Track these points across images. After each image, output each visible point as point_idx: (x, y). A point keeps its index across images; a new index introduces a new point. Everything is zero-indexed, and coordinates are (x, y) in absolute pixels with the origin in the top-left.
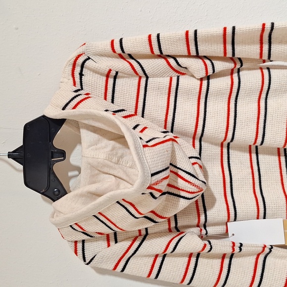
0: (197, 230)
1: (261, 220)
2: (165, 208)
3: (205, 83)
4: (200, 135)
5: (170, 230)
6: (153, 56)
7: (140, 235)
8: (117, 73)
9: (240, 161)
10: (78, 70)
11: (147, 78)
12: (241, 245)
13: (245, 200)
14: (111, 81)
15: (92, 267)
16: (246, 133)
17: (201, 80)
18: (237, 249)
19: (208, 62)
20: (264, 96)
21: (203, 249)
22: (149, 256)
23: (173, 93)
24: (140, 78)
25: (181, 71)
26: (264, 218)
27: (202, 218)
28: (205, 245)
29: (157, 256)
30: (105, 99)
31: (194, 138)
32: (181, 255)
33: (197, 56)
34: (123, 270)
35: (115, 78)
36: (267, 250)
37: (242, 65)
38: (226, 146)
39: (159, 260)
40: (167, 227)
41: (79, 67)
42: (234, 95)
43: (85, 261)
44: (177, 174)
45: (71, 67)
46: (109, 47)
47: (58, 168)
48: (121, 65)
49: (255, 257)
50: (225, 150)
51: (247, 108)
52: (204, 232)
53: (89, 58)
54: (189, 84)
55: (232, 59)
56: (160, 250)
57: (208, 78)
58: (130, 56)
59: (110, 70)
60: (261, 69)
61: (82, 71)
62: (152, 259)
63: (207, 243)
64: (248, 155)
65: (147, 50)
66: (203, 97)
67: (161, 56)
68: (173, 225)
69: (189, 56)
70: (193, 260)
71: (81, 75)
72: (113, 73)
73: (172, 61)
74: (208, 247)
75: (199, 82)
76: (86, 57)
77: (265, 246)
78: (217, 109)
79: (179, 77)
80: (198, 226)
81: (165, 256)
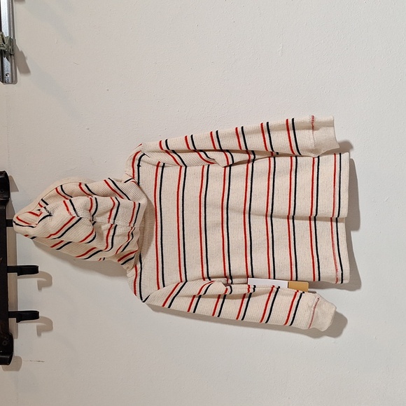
0: (224, 280)
3: (228, 169)
5: (204, 279)
6: (189, 151)
7: (181, 281)
8: (164, 164)
10: (136, 162)
11: (186, 167)
12: (255, 286)
14: (160, 169)
15: (148, 305)
16: (259, 203)
17: (225, 167)
18: (251, 290)
19: (228, 154)
20: (272, 176)
21: (226, 292)
22: (188, 296)
23: (205, 178)
24: (181, 167)
25: (210, 162)
28: (227, 289)
29: (194, 297)
31: (223, 209)
32: (212, 296)
33: (221, 150)
34: (169, 307)
35: (163, 167)
36: (275, 289)
37: (255, 157)
38: (248, 212)
39: (196, 299)
40: (202, 277)
41: (137, 160)
42: (250, 177)
43: (142, 299)
45: (132, 161)
46: (158, 146)
48: (166, 158)
50: (247, 216)
51: (260, 185)
52: (230, 281)
53: (144, 154)
54: (217, 171)
55: (247, 152)
56: (196, 293)
57: (230, 166)
58: (174, 152)
59: (159, 162)
60: (270, 157)
61: (139, 163)
62: (191, 299)
63: (229, 287)
65: (185, 147)
66: (228, 179)
67: (195, 151)
68: (205, 273)
69: (215, 150)
70: (221, 300)
71: (139, 166)
72: (161, 164)
73: (202, 154)
74: (229, 290)
75: (223, 169)
76: (142, 154)
77: (274, 287)
78: (238, 186)
79: (209, 166)
80: (226, 277)
81: (200, 297)
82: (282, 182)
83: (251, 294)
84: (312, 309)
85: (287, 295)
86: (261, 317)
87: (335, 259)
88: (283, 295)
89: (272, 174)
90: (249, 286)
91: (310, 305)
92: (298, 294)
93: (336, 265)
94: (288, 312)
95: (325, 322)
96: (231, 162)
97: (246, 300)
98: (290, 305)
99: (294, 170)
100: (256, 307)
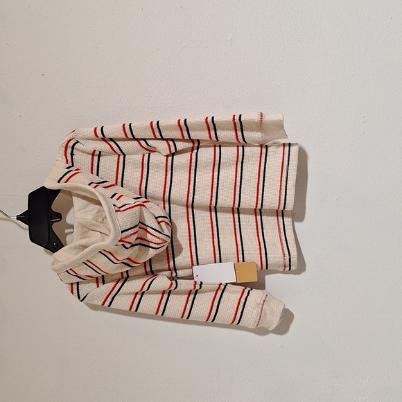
0: (168, 273)
1: (218, 264)
2: (138, 256)
3: (170, 158)
4: (168, 199)
5: (147, 274)
6: (127, 139)
7: (123, 277)
8: (100, 152)
9: (203, 218)
10: (69, 150)
11: (125, 156)
12: (202, 283)
13: (205, 248)
14: (96, 158)
15: (86, 304)
16: (203, 197)
17: (167, 156)
18: (198, 287)
19: (171, 143)
20: (216, 168)
21: (170, 287)
22: (130, 294)
23: (146, 167)
24: (119, 155)
25: (151, 150)
26: (220, 262)
27: (172, 263)
28: (172, 283)
29: (137, 293)
30: (92, 173)
31: (164, 201)
32: (156, 293)
33: (162, 139)
34: (109, 306)
35: (99, 156)
36: (222, 287)
37: (199, 144)
38: (191, 206)
39: (139, 296)
40: (144, 271)
41: (70, 149)
42: (193, 168)
43: (79, 298)
44: (146, 230)
45: (64, 149)
46: (93, 133)
47: (56, 227)
48: (103, 146)
49: (215, 292)
50: (190, 210)
51: (204, 178)
52: (174, 274)
53: (78, 142)
54: (158, 159)
55: (193, 141)
56: (138, 289)
57: (173, 155)
58: (112, 140)
59: (95, 151)
60: (215, 146)
61: (72, 151)
62: (133, 296)
63: (174, 282)
64: (209, 213)
65: (124, 136)
66: (170, 170)
67: (134, 139)
68: (148, 269)
69: (156, 139)
70: (166, 296)
71: (72, 154)
72: (97, 153)
73: (143, 143)
74: (174, 285)
75: (165, 158)
76: (75, 141)
77: (221, 284)
78: (181, 178)
79: (149, 154)
80: (170, 270)
81: (143, 293)
82: (227, 174)
83: (197, 290)
84: (261, 307)
85: (235, 292)
86: (208, 315)
87: (282, 244)
88: (230, 292)
89: (217, 165)
90: (195, 282)
91: (258, 301)
92: (246, 291)
93: (283, 251)
94: (235, 310)
95: (274, 320)
96: (173, 151)
97: (192, 296)
98: (237, 302)
99: (240, 161)
100: (203, 304)
